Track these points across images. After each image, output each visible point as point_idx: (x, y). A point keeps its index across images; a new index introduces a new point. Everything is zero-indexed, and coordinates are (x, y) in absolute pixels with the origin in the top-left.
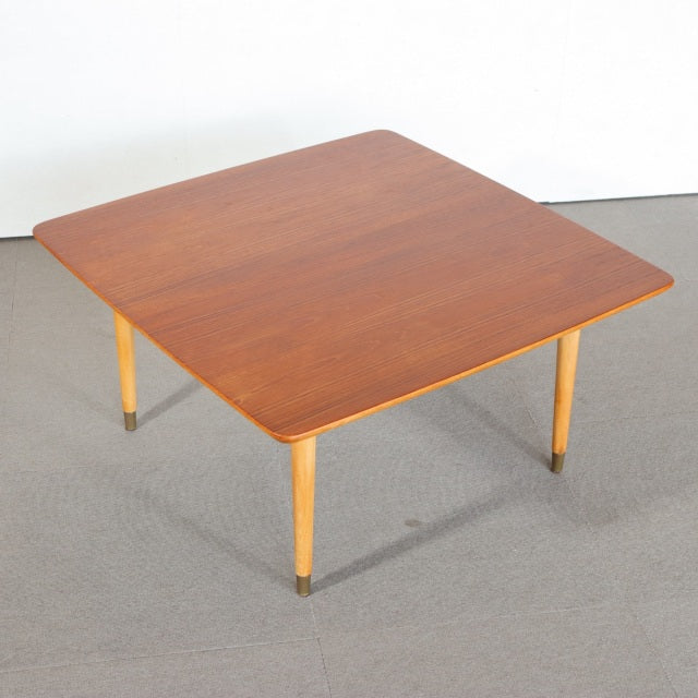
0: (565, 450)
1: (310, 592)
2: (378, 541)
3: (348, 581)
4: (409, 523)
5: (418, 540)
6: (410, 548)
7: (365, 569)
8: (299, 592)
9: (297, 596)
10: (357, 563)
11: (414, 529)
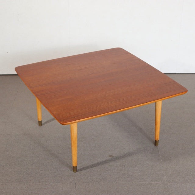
0: (158, 139)
1: (77, 171)
2: (99, 160)
3: (88, 169)
4: (110, 156)
5: (111, 161)
6: (108, 162)
7: (94, 167)
8: (74, 171)
9: (73, 172)
10: (92, 165)
11: (111, 158)
